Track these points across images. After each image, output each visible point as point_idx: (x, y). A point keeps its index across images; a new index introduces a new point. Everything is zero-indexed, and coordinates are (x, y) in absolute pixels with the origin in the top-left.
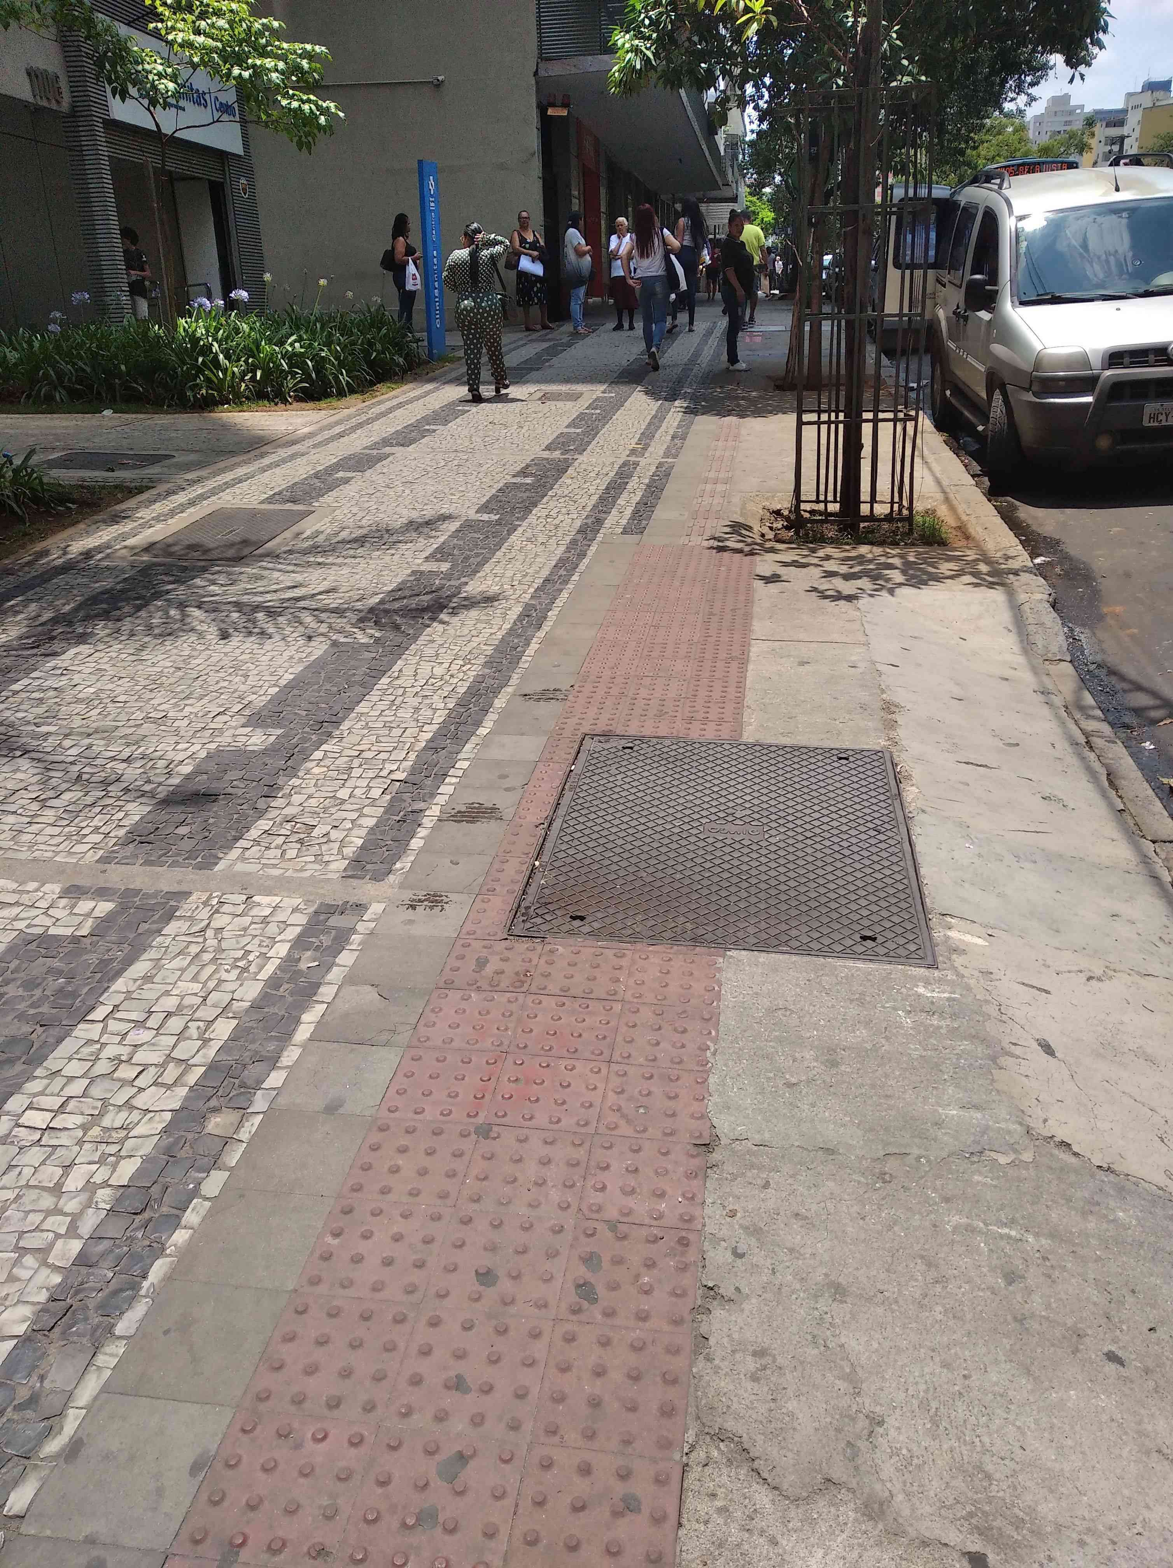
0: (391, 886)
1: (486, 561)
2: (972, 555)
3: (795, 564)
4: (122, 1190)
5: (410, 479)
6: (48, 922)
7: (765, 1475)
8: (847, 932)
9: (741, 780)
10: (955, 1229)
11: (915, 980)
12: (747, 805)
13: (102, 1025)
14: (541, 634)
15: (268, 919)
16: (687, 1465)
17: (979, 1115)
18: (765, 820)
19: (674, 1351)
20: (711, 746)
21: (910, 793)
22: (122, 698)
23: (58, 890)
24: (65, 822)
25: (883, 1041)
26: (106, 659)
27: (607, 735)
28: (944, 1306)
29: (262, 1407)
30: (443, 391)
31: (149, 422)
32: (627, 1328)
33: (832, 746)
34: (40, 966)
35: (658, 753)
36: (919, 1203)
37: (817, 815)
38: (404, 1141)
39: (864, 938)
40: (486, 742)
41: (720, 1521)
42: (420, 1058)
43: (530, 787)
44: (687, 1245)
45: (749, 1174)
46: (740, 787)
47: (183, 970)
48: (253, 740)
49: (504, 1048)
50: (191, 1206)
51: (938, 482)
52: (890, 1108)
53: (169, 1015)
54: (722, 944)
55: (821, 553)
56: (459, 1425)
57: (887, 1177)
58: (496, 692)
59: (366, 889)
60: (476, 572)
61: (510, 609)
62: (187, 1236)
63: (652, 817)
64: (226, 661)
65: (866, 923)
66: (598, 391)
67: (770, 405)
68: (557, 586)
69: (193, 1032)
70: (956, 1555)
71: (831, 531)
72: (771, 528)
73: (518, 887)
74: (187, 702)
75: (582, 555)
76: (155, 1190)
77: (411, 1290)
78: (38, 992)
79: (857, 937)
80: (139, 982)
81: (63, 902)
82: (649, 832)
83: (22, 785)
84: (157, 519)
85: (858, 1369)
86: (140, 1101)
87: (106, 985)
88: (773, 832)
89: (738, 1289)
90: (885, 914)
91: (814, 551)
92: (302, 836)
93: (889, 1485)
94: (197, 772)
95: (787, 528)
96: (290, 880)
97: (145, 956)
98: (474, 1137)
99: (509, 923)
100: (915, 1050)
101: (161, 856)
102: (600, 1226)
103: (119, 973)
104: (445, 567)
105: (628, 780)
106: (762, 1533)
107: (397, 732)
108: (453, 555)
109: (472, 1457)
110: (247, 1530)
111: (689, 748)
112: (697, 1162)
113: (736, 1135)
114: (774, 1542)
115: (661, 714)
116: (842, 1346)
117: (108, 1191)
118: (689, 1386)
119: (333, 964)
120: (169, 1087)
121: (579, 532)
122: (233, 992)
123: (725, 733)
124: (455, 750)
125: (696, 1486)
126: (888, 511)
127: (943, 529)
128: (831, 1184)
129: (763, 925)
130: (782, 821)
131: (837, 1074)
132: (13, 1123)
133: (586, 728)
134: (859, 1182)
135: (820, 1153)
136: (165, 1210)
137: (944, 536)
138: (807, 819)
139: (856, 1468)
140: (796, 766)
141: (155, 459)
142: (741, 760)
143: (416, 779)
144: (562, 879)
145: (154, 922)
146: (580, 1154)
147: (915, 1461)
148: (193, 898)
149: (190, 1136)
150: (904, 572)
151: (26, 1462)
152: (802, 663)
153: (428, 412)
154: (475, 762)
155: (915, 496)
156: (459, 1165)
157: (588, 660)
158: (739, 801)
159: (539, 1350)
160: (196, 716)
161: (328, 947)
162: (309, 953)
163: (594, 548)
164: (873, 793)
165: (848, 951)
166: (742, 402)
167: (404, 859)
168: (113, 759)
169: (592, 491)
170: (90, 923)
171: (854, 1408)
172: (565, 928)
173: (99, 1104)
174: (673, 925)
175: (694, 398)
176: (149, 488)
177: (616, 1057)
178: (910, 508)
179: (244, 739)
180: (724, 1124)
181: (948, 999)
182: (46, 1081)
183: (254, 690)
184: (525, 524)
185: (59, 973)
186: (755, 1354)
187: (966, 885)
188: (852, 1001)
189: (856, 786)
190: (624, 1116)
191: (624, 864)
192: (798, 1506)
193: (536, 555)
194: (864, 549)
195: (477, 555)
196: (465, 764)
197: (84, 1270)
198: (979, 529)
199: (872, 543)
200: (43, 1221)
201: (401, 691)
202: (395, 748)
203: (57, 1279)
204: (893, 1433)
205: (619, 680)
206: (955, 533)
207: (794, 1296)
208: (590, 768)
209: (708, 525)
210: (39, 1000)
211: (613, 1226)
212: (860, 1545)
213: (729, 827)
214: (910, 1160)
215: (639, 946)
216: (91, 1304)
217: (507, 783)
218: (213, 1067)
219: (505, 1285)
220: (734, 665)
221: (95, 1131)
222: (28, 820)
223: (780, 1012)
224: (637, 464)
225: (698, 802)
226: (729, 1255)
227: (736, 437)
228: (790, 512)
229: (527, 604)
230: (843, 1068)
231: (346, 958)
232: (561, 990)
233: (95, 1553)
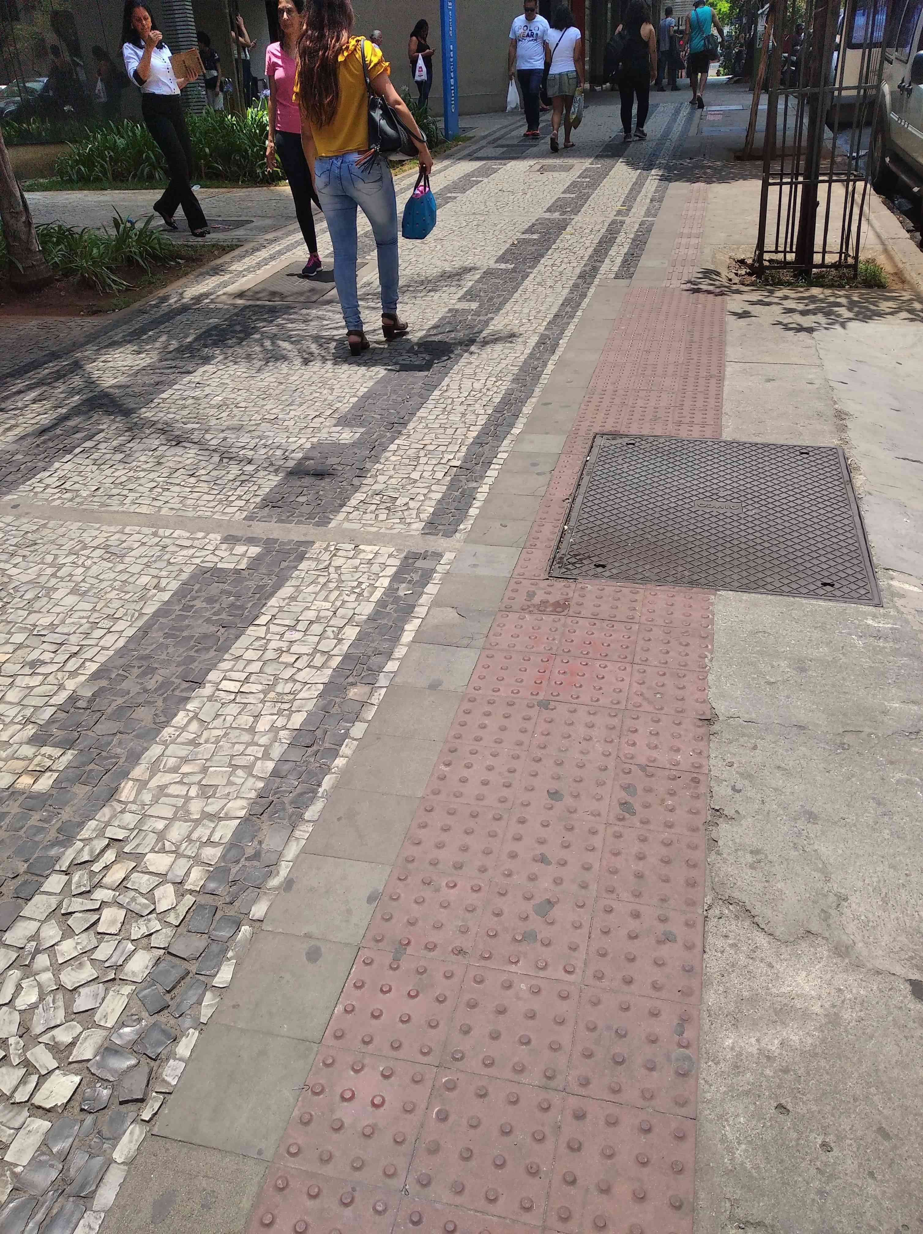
0: (458, 541)
1: (506, 301)
2: (907, 296)
3: (760, 303)
4: (296, 732)
5: (440, 236)
6: (216, 559)
7: (762, 926)
8: (811, 580)
9: (722, 468)
10: (898, 782)
11: (865, 615)
12: (728, 487)
13: (265, 628)
14: (555, 357)
15: (372, 561)
16: (707, 917)
17: (916, 708)
18: (743, 499)
19: (694, 847)
20: (697, 443)
21: (859, 480)
22: (243, 404)
23: (219, 538)
24: (216, 492)
25: (841, 656)
26: (227, 376)
27: (614, 435)
28: (890, 830)
29: (410, 866)
30: (459, 165)
31: (229, 195)
32: (658, 832)
33: (795, 444)
34: (215, 589)
35: (654, 448)
36: (869, 764)
37: (784, 495)
38: (488, 708)
39: (825, 584)
40: (519, 439)
41: (732, 951)
42: (493, 656)
43: (556, 473)
44: (698, 782)
45: (741, 740)
46: (722, 473)
47: (316, 594)
48: (344, 436)
49: (554, 652)
50: (345, 743)
51: (879, 236)
52: (847, 700)
53: (311, 622)
54: (714, 586)
55: (779, 294)
56: (545, 883)
57: (846, 746)
58: (523, 402)
59: (439, 543)
60: (499, 309)
61: (529, 338)
62: (344, 762)
63: (653, 495)
64: (315, 378)
65: (826, 573)
66: (587, 163)
67: (732, 173)
68: (565, 320)
69: (330, 633)
70: (901, 981)
71: (786, 275)
72: (736, 274)
73: (554, 543)
74: (291, 408)
75: (584, 295)
76: (319, 733)
77: (503, 800)
78: (217, 606)
79: (819, 584)
80: (287, 601)
81: (224, 546)
82: (651, 506)
83: (181, 465)
84: (248, 270)
85: (828, 866)
86: (300, 676)
87: (264, 602)
88: (750, 507)
89: (737, 812)
90: (841, 567)
91: (771, 292)
92: (389, 505)
93: (852, 937)
94: (306, 458)
95: (749, 274)
96: (385, 535)
97: (288, 584)
98: (537, 708)
99: (548, 568)
100: (866, 662)
101: (288, 517)
102: (634, 768)
103: (272, 595)
104: (474, 305)
105: (632, 468)
106: (762, 960)
107: (450, 431)
108: (480, 296)
109: (557, 902)
110: (410, 937)
111: (680, 444)
112: (701, 731)
113: (731, 714)
114: (770, 966)
115: (655, 419)
116: (816, 851)
117: (286, 732)
118: (705, 870)
119: (422, 593)
120: (318, 668)
121: (579, 277)
122: (354, 609)
123: (708, 433)
124: (495, 445)
125: (714, 930)
126: (837, 259)
127: (883, 274)
128: (804, 749)
129: (744, 574)
130: (756, 499)
131: (806, 677)
132: (215, 688)
133: (597, 429)
134: (824, 748)
135: (795, 728)
136: (327, 745)
137: (883, 280)
138: (777, 498)
139: (829, 925)
140: (767, 459)
141: (240, 224)
142: (722, 454)
143: (468, 465)
144: (586, 538)
145: (290, 561)
146: (615, 721)
147: (871, 924)
148: (317, 545)
149: (337, 700)
150: (850, 309)
151: (259, 890)
152: (769, 380)
153: (448, 183)
154: (513, 454)
155: (861, 246)
156: (529, 726)
157: (594, 377)
158: (722, 484)
159: (597, 841)
160: (299, 418)
161: (417, 581)
162: (404, 585)
163: (592, 290)
164: (829, 480)
165: (812, 593)
166: (708, 171)
167: (465, 522)
168: (243, 448)
169: (588, 245)
170: (245, 560)
171: (826, 889)
172: (591, 573)
173: (272, 678)
174: (674, 572)
175: (668, 168)
176: (238, 246)
177: (637, 660)
178: (856, 258)
179: (337, 435)
180: (721, 707)
181: (891, 629)
182: (233, 663)
183: (339, 399)
184: (535, 271)
185: (229, 594)
186: (752, 852)
187: (905, 549)
188: (816, 628)
189: (815, 474)
190: (645, 699)
191: (633, 528)
192: (787, 946)
193: (546, 296)
194: (815, 291)
195: (499, 296)
196: (505, 455)
197: (278, 780)
198: (914, 275)
199: (822, 286)
200: (245, 749)
201: (450, 401)
202: (450, 443)
203: (261, 785)
204: (854, 906)
205: (621, 392)
206: (892, 278)
207: (779, 819)
208: (602, 459)
209: (685, 271)
210: (219, 610)
211: (643, 768)
212: (832, 971)
213: (714, 503)
214: (863, 735)
215: (649, 586)
216: (286, 800)
217: (539, 469)
218: (347, 657)
219: (569, 801)
220: (713, 381)
221: (272, 695)
222: (190, 489)
223: (760, 634)
224: (622, 223)
225: (689, 484)
226: (729, 791)
227: (705, 199)
228: (754, 260)
229: (542, 335)
230: (810, 673)
231: (431, 589)
232: (592, 614)
233: (313, 943)
